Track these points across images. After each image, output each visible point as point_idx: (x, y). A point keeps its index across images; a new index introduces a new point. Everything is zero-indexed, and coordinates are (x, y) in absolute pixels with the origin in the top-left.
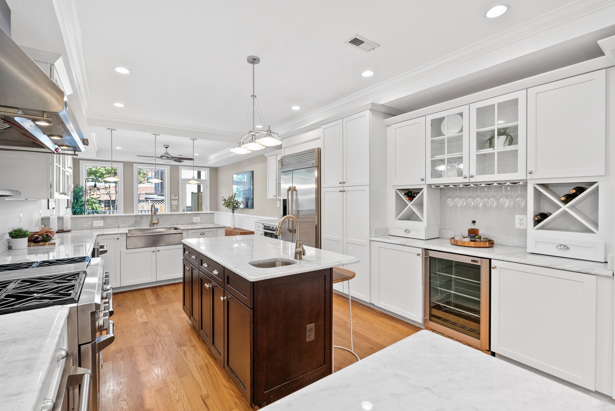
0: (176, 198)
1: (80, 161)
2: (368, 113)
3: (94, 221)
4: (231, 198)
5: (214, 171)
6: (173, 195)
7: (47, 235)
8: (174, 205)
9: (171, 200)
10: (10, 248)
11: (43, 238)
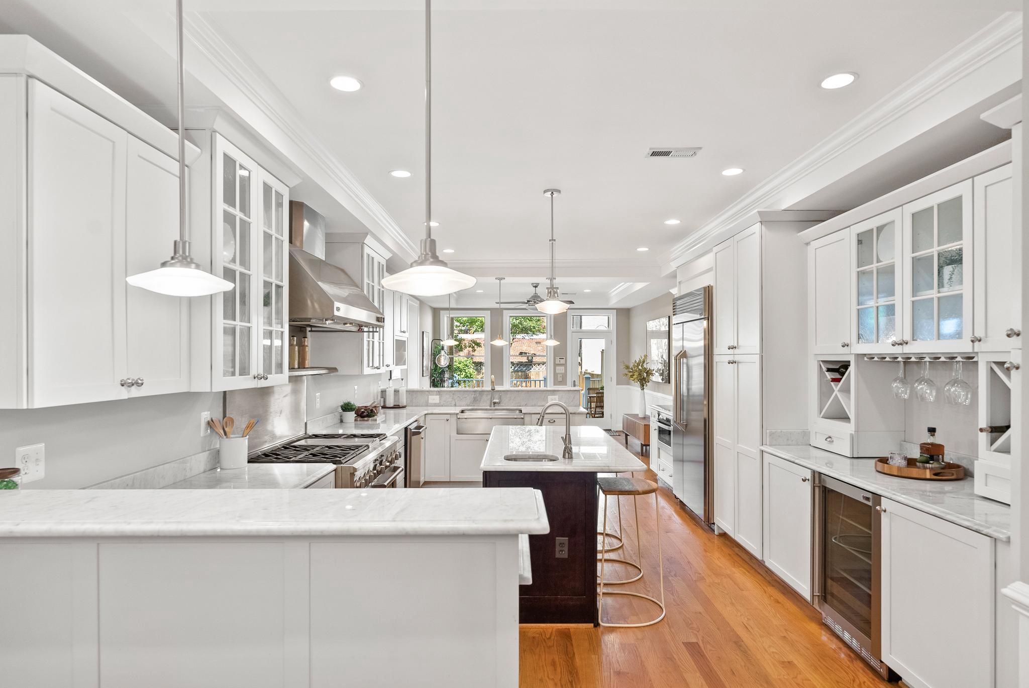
0: (563, 361)
1: (442, 312)
2: (757, 227)
3: (429, 396)
4: (638, 364)
5: (624, 315)
6: (559, 358)
7: (372, 410)
8: (560, 374)
9: (555, 365)
10: (342, 421)
11: (368, 413)
